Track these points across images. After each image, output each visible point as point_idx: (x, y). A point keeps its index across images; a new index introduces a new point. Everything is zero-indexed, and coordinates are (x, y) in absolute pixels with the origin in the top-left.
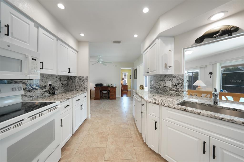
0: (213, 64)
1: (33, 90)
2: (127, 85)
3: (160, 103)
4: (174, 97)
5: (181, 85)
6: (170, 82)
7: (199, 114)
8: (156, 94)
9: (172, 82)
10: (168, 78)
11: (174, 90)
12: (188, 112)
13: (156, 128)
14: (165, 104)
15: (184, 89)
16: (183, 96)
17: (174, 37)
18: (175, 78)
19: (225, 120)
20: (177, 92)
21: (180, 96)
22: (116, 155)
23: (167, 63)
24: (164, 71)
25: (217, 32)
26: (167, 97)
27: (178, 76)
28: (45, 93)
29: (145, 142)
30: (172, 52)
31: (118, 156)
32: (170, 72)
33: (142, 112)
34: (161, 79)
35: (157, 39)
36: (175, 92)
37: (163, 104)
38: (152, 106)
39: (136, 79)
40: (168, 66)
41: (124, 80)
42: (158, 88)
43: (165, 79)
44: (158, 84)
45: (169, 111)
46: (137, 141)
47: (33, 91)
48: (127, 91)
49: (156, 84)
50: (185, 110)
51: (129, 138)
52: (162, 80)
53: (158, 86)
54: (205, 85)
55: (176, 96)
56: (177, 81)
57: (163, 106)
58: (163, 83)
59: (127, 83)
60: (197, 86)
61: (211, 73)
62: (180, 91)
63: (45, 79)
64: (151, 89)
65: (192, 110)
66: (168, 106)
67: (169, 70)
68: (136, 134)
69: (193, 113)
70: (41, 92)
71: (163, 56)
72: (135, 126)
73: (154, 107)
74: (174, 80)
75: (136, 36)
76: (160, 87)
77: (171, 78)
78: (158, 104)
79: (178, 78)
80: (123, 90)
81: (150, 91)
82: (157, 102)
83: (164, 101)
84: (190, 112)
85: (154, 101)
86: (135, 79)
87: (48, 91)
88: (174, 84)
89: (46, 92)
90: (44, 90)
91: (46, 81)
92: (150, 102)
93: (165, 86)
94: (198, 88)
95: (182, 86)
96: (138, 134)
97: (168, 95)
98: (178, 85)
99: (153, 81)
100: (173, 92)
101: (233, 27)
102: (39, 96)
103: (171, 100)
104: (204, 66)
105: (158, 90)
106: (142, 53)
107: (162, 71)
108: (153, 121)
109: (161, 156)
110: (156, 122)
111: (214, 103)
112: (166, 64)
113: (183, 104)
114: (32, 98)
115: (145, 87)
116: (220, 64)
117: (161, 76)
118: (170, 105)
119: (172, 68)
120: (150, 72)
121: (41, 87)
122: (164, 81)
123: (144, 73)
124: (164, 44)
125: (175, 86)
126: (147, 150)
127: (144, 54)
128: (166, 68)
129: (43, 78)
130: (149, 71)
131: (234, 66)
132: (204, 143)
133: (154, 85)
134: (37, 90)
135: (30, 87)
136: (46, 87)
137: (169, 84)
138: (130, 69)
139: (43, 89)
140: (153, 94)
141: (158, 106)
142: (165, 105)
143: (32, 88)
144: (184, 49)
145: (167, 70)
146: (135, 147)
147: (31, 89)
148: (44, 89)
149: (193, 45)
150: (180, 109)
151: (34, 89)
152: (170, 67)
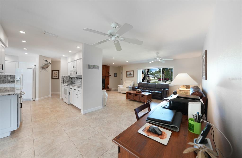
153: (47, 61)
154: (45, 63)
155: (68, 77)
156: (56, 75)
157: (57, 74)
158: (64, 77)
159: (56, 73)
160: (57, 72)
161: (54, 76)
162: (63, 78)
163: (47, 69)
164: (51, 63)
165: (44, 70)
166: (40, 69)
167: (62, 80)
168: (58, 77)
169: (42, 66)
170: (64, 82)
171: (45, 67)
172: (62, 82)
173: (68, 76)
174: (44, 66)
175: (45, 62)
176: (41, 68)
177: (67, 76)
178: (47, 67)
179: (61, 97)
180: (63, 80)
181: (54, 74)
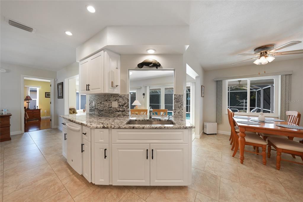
0: (145, 87)
2: (40, 110)
3: (109, 126)
4: (120, 118)
5: (126, 104)
6: (116, 102)
7: (143, 128)
8: (100, 117)
9: (119, 102)
10: (114, 98)
11: (120, 111)
12: (136, 129)
13: (105, 157)
14: (116, 126)
15: (129, 109)
16: (129, 116)
17: (120, 55)
18: (121, 98)
19: (157, 129)
20: (123, 112)
21: (126, 116)
23: (113, 81)
24: (110, 89)
25: (151, 63)
26: (113, 119)
27: (124, 97)
29: (90, 182)
30: (119, 70)
32: (117, 91)
33: (84, 144)
34: (105, 98)
35: (103, 51)
36: (121, 112)
37: (113, 126)
38: (100, 131)
39: (63, 98)
40: (115, 84)
41: (31, 100)
42: (102, 109)
43: (110, 99)
44: (102, 105)
45: (119, 133)
46: (76, 188)
48: (40, 119)
49: (99, 105)
50: (133, 128)
51: (60, 192)
52: (106, 101)
53: (101, 108)
54: (140, 105)
55: (122, 116)
56: (123, 101)
57: (113, 128)
58: (108, 104)
59: (37, 104)
60: (135, 106)
61: (144, 94)
62: (126, 111)
64: (90, 112)
65: (139, 126)
66: (118, 128)
67: (116, 89)
68: (73, 180)
69: (139, 129)
71: (109, 72)
72: (69, 171)
73: (102, 133)
74: (121, 100)
75: (69, 33)
76: (105, 109)
77: (117, 98)
78: (107, 128)
79: (124, 98)
80: (28, 119)
81: (90, 114)
82: (105, 126)
83: (113, 123)
84: (137, 129)
85: (102, 126)
86: (58, 98)
88: (120, 104)
92: (97, 128)
93: (110, 106)
94: (136, 107)
95: (128, 106)
96: (77, 179)
97: (114, 116)
98: (124, 105)
99: (93, 102)
100: (120, 113)
101: (158, 63)
103: (118, 121)
104: (140, 88)
105: (102, 112)
106: (78, 61)
107: (108, 90)
108: (102, 150)
109: (113, 185)
110: (105, 150)
111: (150, 118)
112: (112, 83)
113: (130, 122)
115: (77, 111)
116: (149, 87)
117: (105, 95)
118: (120, 126)
119: (119, 87)
120: (92, 89)
122: (109, 102)
123: (81, 91)
124: (111, 60)
125: (122, 106)
126: (94, 191)
127: (80, 63)
128: (112, 86)
130: (90, 87)
131: (155, 89)
132: (147, 150)
133: (95, 106)
137: (115, 105)
138: (49, 81)
140: (96, 117)
141: (107, 130)
142: (115, 128)
144: (129, 70)
145: (114, 89)
146: (74, 199)
149: (136, 68)
150: (129, 128)
152: (117, 86)
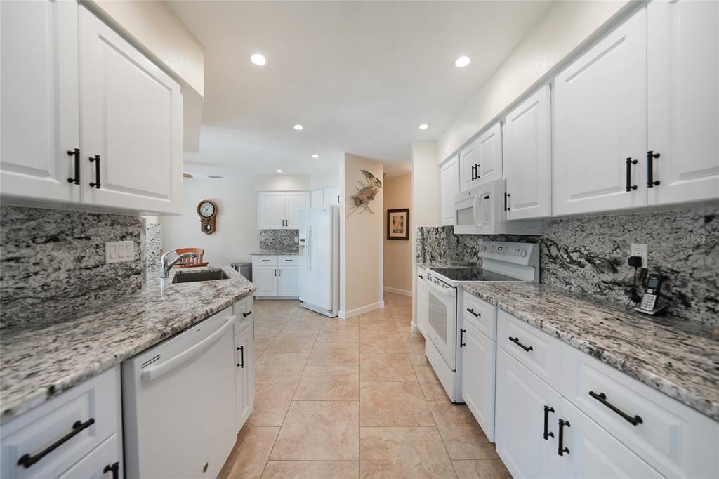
1: (571, 265)
22: (334, 409)
28: (612, 290)
31: (330, 408)
47: (571, 269)
63: (614, 231)
70: (597, 280)
87: (629, 289)
89: (616, 287)
90: (609, 277)
91: (619, 240)
102: (589, 293)
114: (568, 286)
121: (598, 262)
129: (607, 230)
134: (583, 269)
135: (565, 256)
136: (618, 268)
139: (603, 273)
143: (568, 260)
147: (568, 263)
148: (611, 274)
151: (573, 262)
153: (370, 175)
154: (366, 182)
155: (443, 235)
156: (399, 228)
157: (402, 225)
158: (425, 233)
159: (398, 220)
160: (402, 217)
161: (394, 232)
162: (423, 239)
163: (371, 204)
164: (382, 181)
165: (360, 209)
166: (350, 203)
167: (420, 248)
168: (404, 235)
169: (355, 193)
170: (428, 257)
171: (364, 197)
172: (418, 257)
173: (443, 228)
174: (361, 192)
175: (363, 178)
176: (353, 202)
177: (437, 229)
178: (371, 198)
179: (416, 323)
180: (423, 249)
181: (394, 222)
